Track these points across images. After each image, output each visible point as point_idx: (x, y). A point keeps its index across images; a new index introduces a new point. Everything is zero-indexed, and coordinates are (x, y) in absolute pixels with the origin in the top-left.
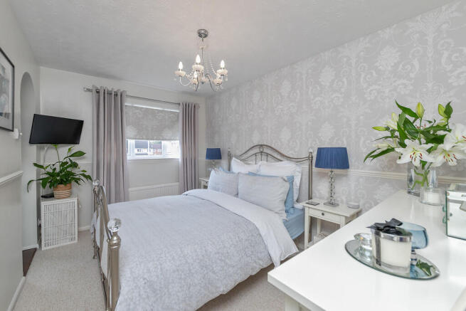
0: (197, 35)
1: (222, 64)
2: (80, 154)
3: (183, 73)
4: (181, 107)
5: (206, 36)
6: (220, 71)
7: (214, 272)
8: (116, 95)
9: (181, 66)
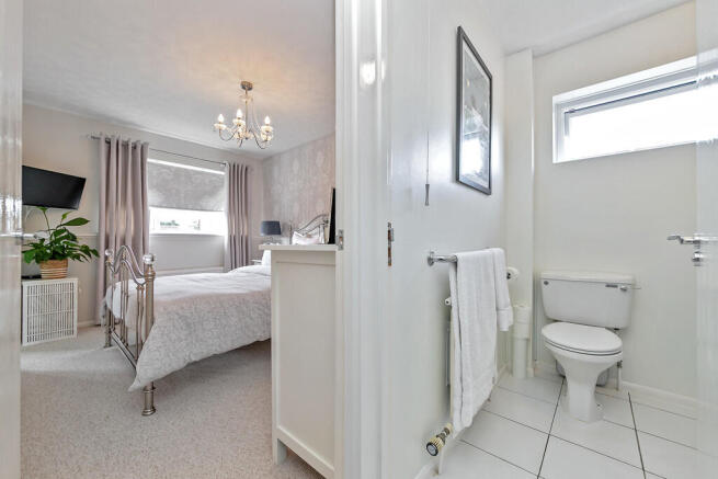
0: (240, 87)
1: (267, 120)
2: (80, 222)
3: (224, 127)
4: (227, 169)
5: (250, 89)
6: (264, 128)
7: (251, 319)
8: (135, 148)
9: (221, 118)
